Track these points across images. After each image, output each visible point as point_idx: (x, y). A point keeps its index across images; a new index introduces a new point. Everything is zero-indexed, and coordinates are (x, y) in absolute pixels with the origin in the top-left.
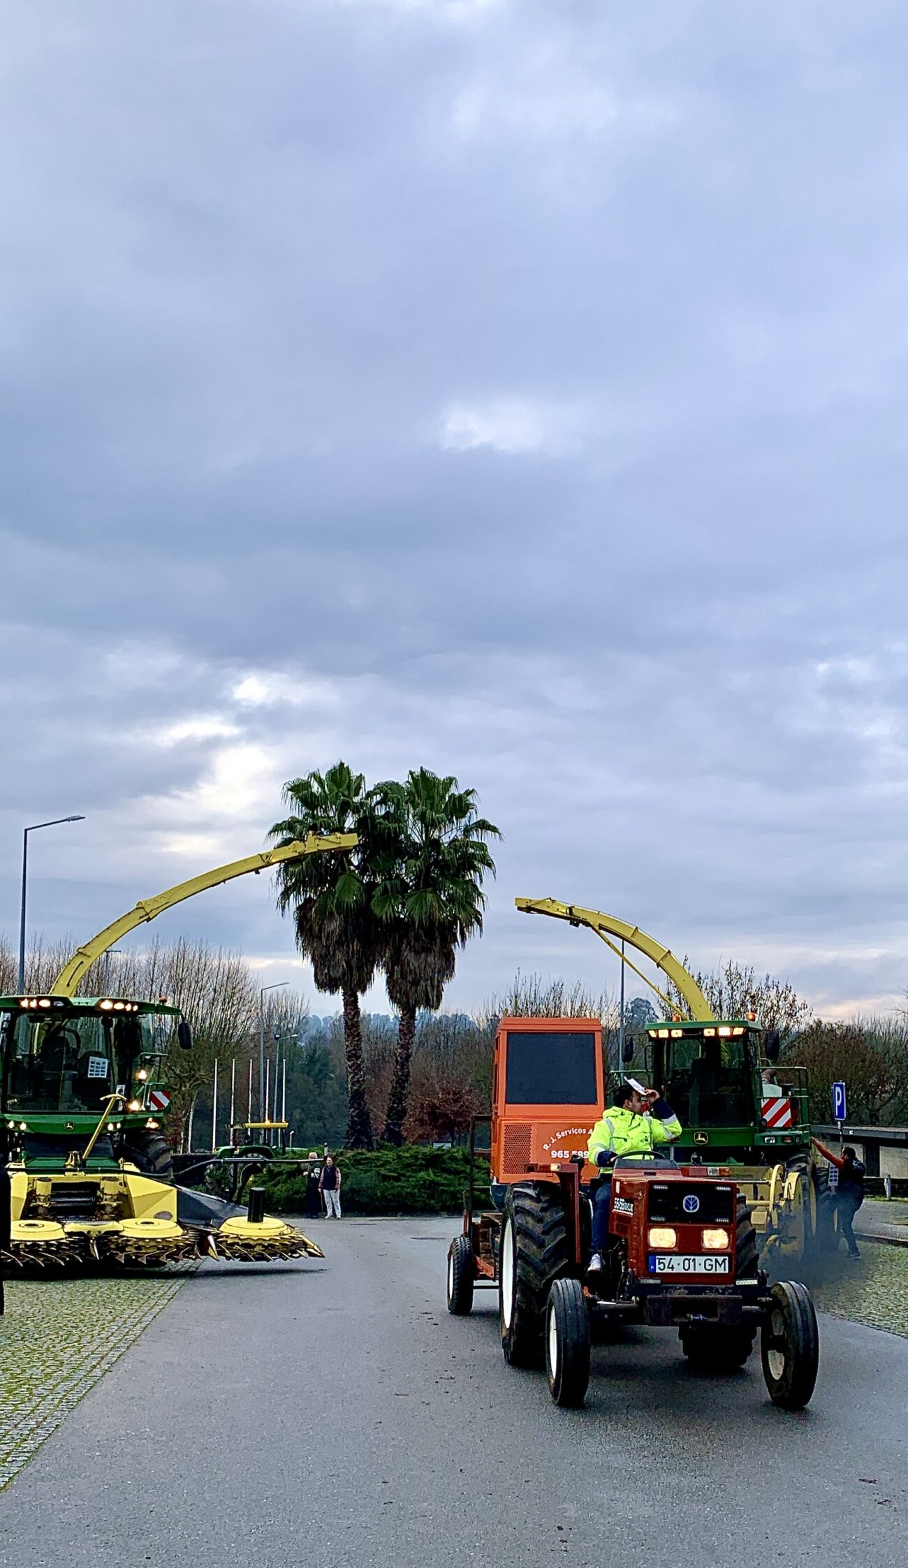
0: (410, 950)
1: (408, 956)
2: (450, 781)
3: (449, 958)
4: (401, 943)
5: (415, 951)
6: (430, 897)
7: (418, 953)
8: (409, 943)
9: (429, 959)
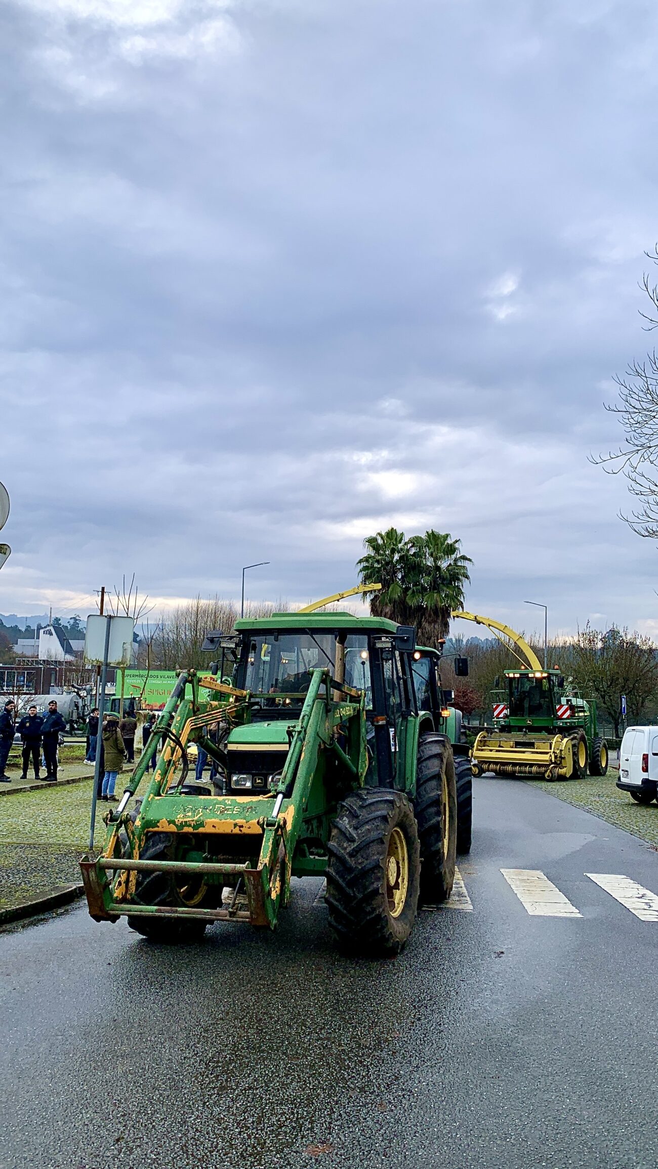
0: (426, 622)
1: (425, 624)
2: (447, 535)
3: (446, 625)
4: (422, 618)
5: (429, 622)
6: (435, 595)
7: (430, 623)
8: (425, 618)
9: (436, 626)
